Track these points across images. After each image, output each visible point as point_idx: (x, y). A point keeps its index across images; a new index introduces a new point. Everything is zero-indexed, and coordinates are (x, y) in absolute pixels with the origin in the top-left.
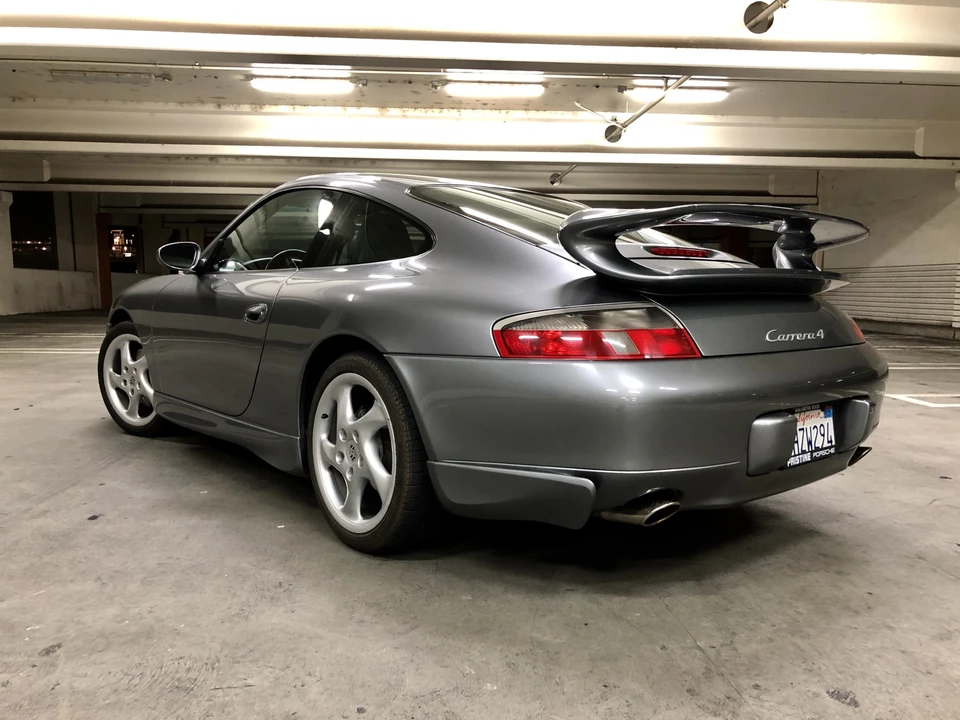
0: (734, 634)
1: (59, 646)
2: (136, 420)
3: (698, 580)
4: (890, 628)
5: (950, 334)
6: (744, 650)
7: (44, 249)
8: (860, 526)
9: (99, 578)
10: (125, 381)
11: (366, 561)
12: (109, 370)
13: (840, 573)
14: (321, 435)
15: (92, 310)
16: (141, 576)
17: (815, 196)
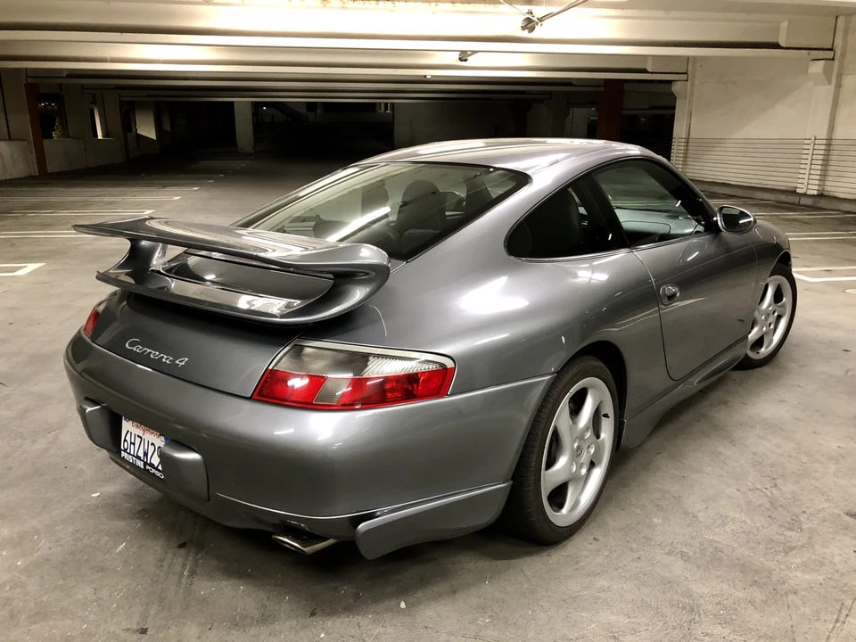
5: (795, 199)
17: (686, 73)
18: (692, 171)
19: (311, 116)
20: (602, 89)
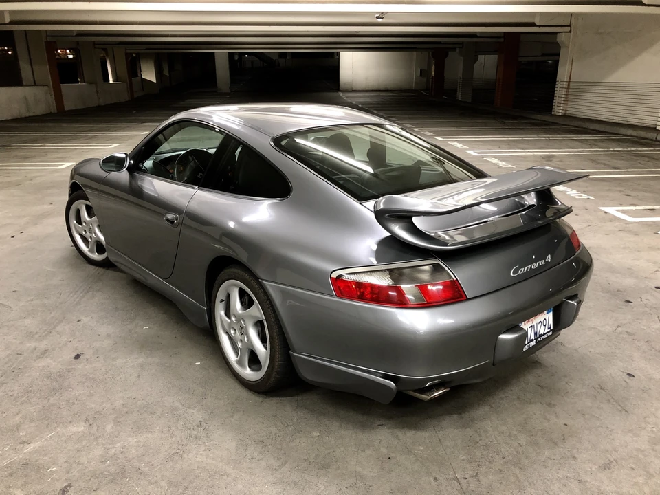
0: (479, 465)
1: (70, 486)
2: (96, 256)
3: (460, 414)
4: (574, 458)
5: (653, 136)
6: (484, 481)
7: (10, 53)
8: (567, 355)
9: (87, 420)
10: (85, 231)
11: (254, 399)
12: (73, 222)
13: (549, 405)
14: (220, 312)
15: (51, 114)
16: (113, 416)
17: (570, 26)
18: (571, 109)
19: (282, 61)
20: (502, 40)
